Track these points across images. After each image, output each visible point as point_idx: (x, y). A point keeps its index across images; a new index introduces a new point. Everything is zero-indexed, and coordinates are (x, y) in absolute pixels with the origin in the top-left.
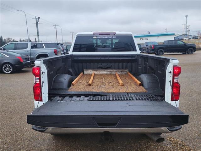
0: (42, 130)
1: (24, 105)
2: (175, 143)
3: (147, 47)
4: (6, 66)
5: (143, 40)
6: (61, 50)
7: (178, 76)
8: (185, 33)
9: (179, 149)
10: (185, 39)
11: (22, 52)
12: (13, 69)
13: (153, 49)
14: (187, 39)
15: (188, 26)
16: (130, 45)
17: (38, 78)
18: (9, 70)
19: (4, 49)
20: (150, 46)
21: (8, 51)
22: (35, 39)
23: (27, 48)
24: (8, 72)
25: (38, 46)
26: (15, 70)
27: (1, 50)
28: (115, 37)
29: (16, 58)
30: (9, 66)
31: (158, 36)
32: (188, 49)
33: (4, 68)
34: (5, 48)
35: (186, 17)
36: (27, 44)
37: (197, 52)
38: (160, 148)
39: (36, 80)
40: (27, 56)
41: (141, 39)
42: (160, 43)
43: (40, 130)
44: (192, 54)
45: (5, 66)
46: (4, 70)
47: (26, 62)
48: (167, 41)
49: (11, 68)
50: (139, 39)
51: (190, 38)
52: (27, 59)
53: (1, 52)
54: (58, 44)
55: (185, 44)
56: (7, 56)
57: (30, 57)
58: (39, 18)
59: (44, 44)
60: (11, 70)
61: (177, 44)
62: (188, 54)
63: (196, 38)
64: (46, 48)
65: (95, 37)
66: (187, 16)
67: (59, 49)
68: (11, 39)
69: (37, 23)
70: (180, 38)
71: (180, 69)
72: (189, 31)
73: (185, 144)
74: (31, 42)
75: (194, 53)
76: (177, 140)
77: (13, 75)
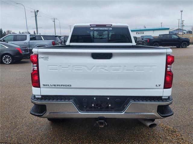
0: (40, 114)
1: (23, 93)
2: (167, 129)
3: (143, 41)
4: (6, 57)
5: (138, 34)
6: (59, 42)
7: (171, 65)
8: (180, 28)
9: (170, 135)
10: (179, 33)
11: (21, 44)
12: (13, 60)
13: (148, 43)
14: (182, 33)
15: (183, 21)
16: (126, 37)
17: (36, 65)
18: (9, 61)
19: (4, 41)
20: (145, 39)
21: (8, 43)
22: (34, 32)
23: (26, 39)
24: (8, 63)
25: (37, 38)
26: (14, 61)
27: (1, 41)
28: (111, 29)
29: (15, 49)
30: (9, 56)
31: (154, 30)
32: (182, 42)
33: (3, 58)
34: (4, 39)
35: (181, 13)
36: (26, 36)
37: (190, 46)
38: (153, 134)
39: (34, 67)
40: (26, 47)
41: (137, 33)
42: (156, 37)
43: (38, 114)
44: (186, 47)
45: (4, 57)
46: (4, 61)
47: (25, 53)
48: (162, 35)
49: (11, 58)
50: (135, 33)
51: (184, 33)
52: (26, 50)
53: (1, 43)
54: (56, 36)
55: (179, 38)
56: (7, 47)
57: (29, 48)
58: (38, 11)
59: (43, 36)
60: (11, 60)
61: (172, 38)
62: (182, 47)
63: (190, 32)
64: (44, 40)
65: (92, 29)
66: (182, 11)
67: (57, 41)
68: (11, 31)
69: (36, 16)
70: (175, 32)
71: (173, 57)
72: (183, 26)
73: (177, 130)
74: (30, 34)
75: (188, 47)
76: (169, 127)
77: (13, 66)
